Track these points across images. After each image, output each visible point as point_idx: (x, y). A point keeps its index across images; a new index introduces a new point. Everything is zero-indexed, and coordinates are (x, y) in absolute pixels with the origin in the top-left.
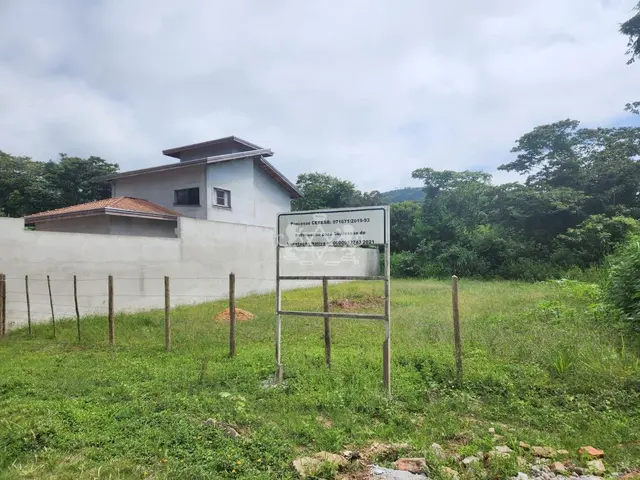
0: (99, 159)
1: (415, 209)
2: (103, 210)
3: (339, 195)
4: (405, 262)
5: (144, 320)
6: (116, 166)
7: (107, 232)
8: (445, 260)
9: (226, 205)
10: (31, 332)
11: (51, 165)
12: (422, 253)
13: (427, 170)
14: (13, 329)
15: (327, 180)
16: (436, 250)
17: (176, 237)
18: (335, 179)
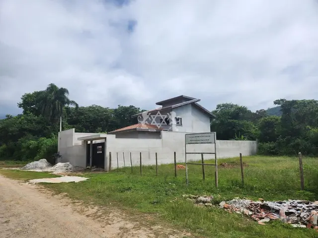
0: (133, 106)
1: (277, 120)
2: (136, 129)
3: (238, 113)
4: (270, 147)
5: (151, 168)
6: (139, 108)
7: (137, 138)
8: (293, 147)
9: (180, 124)
10: (118, 170)
11: (116, 110)
12: (279, 143)
13: (282, 100)
14: (113, 169)
15: (232, 106)
16: (289, 141)
17: (160, 138)
18: (236, 105)
